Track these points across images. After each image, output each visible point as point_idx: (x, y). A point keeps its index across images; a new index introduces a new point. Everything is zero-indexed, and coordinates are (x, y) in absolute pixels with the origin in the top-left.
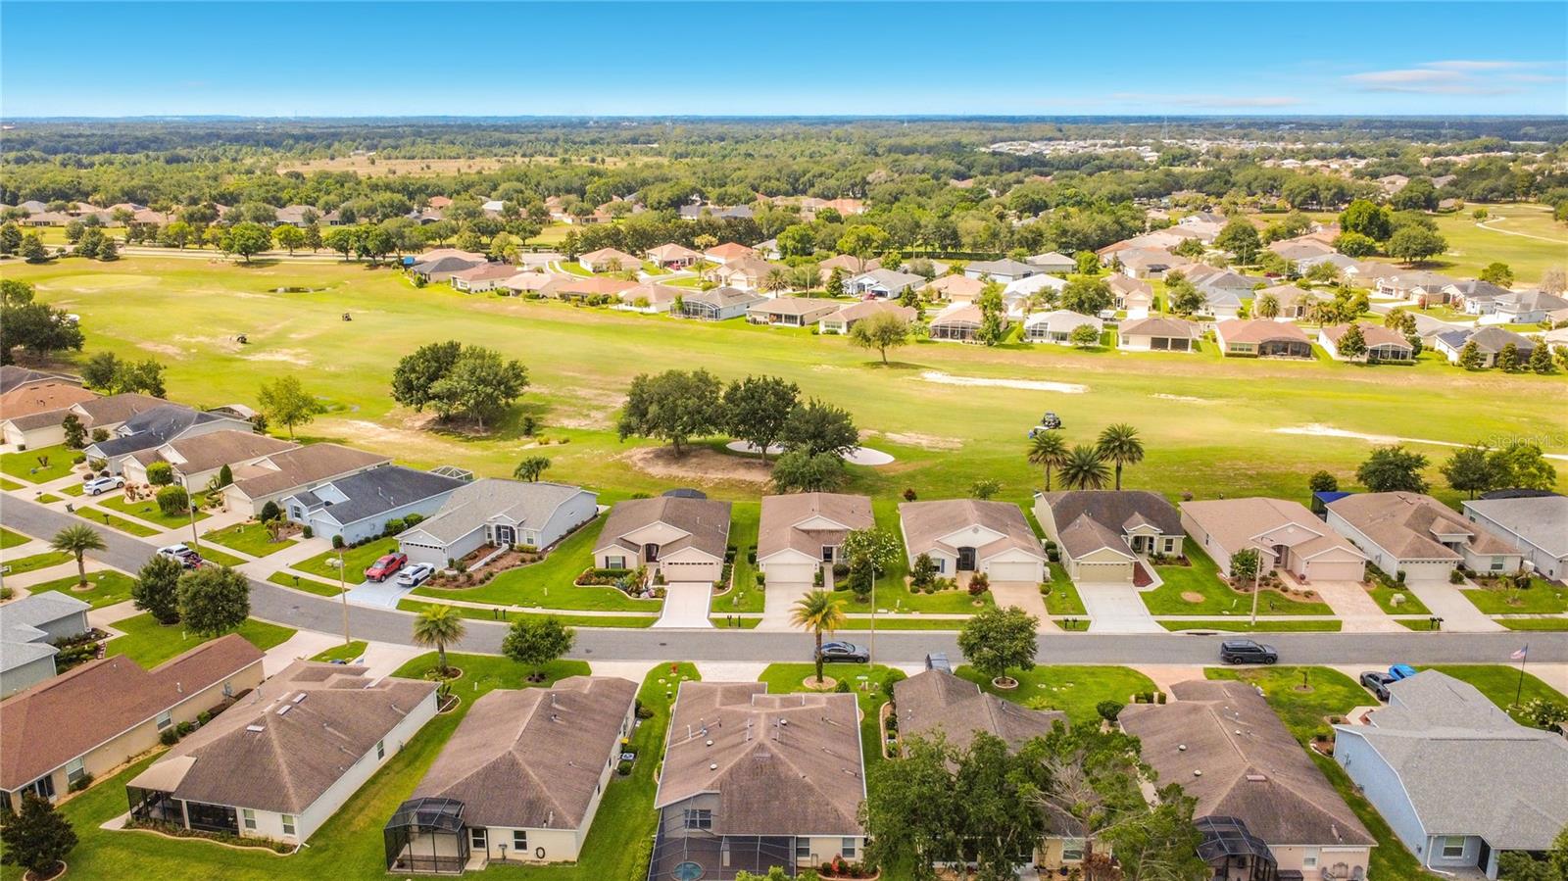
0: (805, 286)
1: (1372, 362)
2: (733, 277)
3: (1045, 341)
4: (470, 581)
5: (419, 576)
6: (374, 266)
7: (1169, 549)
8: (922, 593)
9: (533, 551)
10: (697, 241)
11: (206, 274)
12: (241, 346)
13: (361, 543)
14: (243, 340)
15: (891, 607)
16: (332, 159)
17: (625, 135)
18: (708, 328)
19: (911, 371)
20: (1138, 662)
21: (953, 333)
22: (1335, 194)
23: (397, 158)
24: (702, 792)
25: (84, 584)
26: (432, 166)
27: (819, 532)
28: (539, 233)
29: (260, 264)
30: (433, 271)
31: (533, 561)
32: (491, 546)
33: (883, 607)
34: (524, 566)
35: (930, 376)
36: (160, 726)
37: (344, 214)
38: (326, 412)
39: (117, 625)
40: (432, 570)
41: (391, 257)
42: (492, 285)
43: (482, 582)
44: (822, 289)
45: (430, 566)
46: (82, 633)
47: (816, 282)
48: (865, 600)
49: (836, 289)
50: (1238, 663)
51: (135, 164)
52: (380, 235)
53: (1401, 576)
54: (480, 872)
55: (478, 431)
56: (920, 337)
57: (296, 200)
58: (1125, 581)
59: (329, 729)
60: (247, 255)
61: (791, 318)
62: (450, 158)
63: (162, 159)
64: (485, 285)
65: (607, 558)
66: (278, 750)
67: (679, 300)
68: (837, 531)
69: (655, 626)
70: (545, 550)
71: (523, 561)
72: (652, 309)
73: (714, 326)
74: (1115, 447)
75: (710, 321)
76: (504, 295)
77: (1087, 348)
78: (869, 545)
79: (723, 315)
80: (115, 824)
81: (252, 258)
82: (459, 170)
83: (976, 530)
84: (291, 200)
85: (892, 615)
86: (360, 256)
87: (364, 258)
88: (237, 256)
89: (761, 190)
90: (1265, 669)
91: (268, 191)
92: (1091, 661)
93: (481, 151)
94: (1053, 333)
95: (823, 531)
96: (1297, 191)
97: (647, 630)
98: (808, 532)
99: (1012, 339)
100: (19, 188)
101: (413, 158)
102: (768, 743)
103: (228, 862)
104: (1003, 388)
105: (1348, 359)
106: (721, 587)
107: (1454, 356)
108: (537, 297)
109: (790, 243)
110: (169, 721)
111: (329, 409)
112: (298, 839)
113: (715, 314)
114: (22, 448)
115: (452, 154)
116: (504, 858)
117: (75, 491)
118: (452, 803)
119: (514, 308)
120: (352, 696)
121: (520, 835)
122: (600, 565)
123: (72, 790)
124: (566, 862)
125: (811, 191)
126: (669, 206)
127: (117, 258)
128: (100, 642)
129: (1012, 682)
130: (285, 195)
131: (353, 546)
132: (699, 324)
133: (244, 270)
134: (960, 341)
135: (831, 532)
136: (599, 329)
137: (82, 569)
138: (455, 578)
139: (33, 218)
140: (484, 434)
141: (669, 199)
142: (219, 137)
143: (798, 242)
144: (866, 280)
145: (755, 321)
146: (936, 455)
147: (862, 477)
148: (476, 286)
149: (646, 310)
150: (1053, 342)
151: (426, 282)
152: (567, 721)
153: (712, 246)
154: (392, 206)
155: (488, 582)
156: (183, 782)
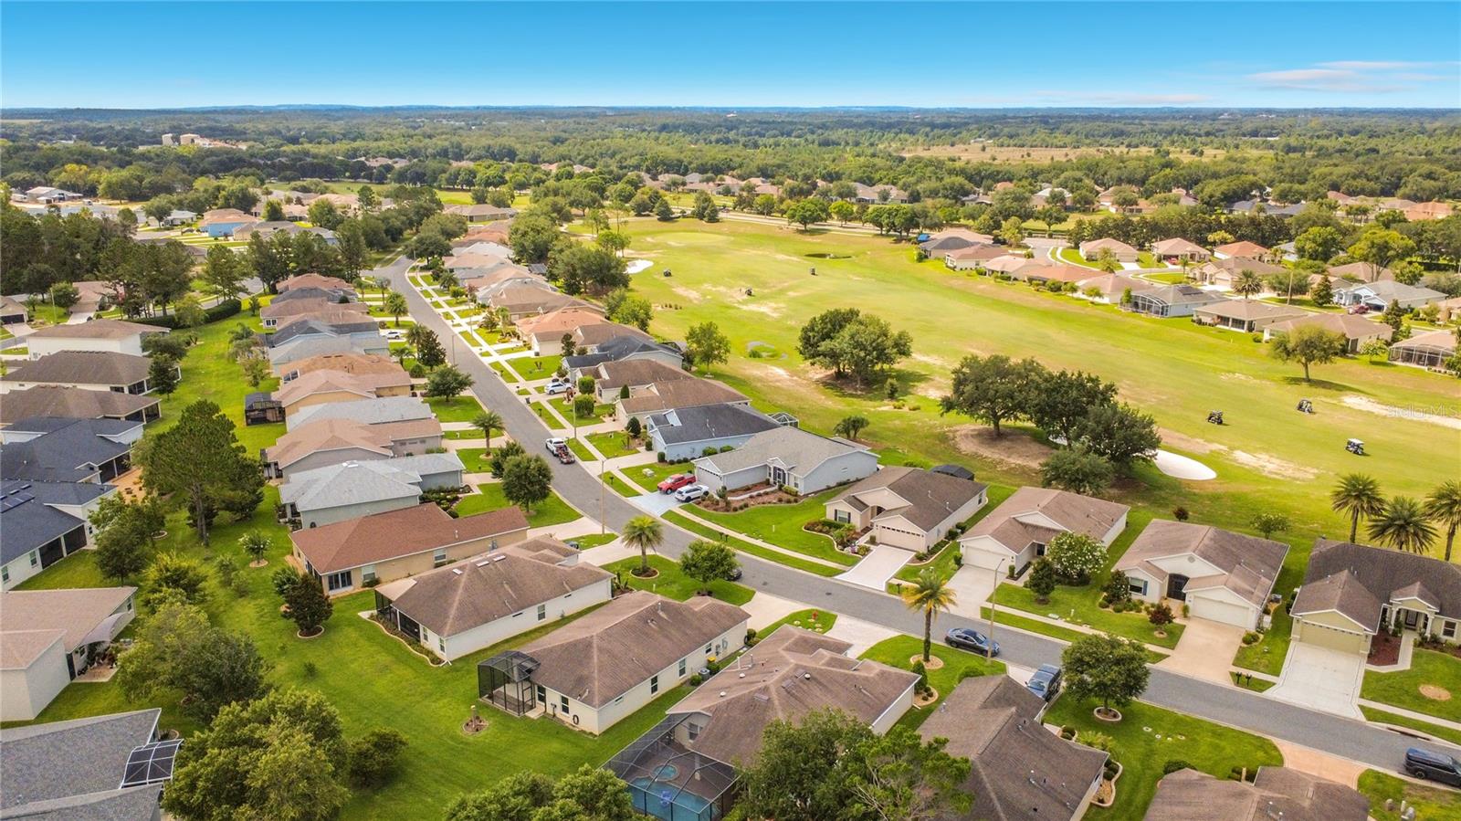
0: (1286, 291)
2: (1217, 276)
4: (728, 506)
5: (692, 495)
6: (899, 240)
7: (1449, 633)
8: (1110, 609)
9: (796, 494)
10: (1211, 237)
11: (771, 238)
12: (746, 297)
13: (679, 462)
14: (749, 293)
15: (1063, 615)
16: (952, 145)
17: (1249, 126)
18: (1147, 324)
19: (1333, 392)
20: (1284, 737)
21: (1420, 357)
23: (1009, 146)
24: (698, 710)
25: (488, 454)
26: (1032, 154)
27: (1036, 527)
28: (1065, 220)
29: (812, 232)
30: (935, 248)
31: (789, 502)
32: (767, 483)
33: (1057, 613)
34: (779, 505)
35: (1351, 400)
36: (437, 558)
37: (911, 194)
38: (759, 356)
39: (481, 486)
40: (706, 493)
41: (914, 233)
42: (977, 264)
43: (735, 510)
44: (1308, 297)
45: (705, 488)
46: (456, 486)
47: (1301, 289)
48: (1044, 602)
49: (1321, 297)
50: (1420, 777)
51: (795, 146)
52: (907, 213)
54: (533, 720)
55: (856, 390)
56: (1375, 358)
57: (885, 180)
58: (1358, 653)
59: (506, 586)
60: (805, 224)
61: (1238, 323)
62: (1057, 147)
63: (817, 142)
64: (971, 264)
65: (836, 511)
66: (460, 591)
67: (1128, 293)
68: (1054, 531)
69: (837, 577)
70: (806, 496)
71: (780, 500)
72: (1106, 300)
73: (1155, 322)
74: (1442, 506)
75: (1154, 316)
76: (981, 274)
78: (1068, 549)
79: (1171, 312)
80: (365, 615)
81: (810, 226)
82: (1052, 159)
83: (1191, 559)
84: (881, 179)
85: (1061, 623)
86: (889, 231)
87: (892, 233)
88: (798, 224)
89: (1343, 188)
90: (1450, 792)
91: (864, 172)
92: (1228, 721)
93: (1088, 141)
95: (1042, 528)
97: (828, 579)
98: (1025, 525)
100: (690, 163)
101: (1023, 146)
102: (773, 689)
103: (403, 659)
104: (1433, 425)
106: (920, 558)
108: (1009, 278)
109: (1309, 246)
110: (444, 556)
111: (764, 354)
112: (446, 657)
113: (1163, 311)
114: (537, 354)
115: (1059, 144)
116: (554, 715)
117: (540, 390)
118: (532, 660)
119: (982, 287)
120: (539, 567)
121: (565, 700)
122: (830, 516)
123: (364, 586)
124: (591, 733)
125: (1400, 192)
126: (1222, 200)
127: (718, 221)
128: (460, 496)
129: (1115, 716)
130: (877, 176)
131: (672, 463)
132: (1144, 320)
133: (799, 236)
134: (1426, 368)
135: (1049, 530)
136: (1045, 314)
137: (488, 444)
138: (717, 502)
139: (689, 187)
140: (859, 393)
141: (1222, 193)
142: (873, 124)
143: (1320, 245)
144: (1365, 292)
145: (1200, 322)
146: (1268, 480)
147: (1160, 488)
148: (960, 264)
149: (1097, 299)
151: (926, 257)
152: (660, 627)
153: (1226, 243)
154: (952, 188)
155: (740, 512)
156: (401, 597)
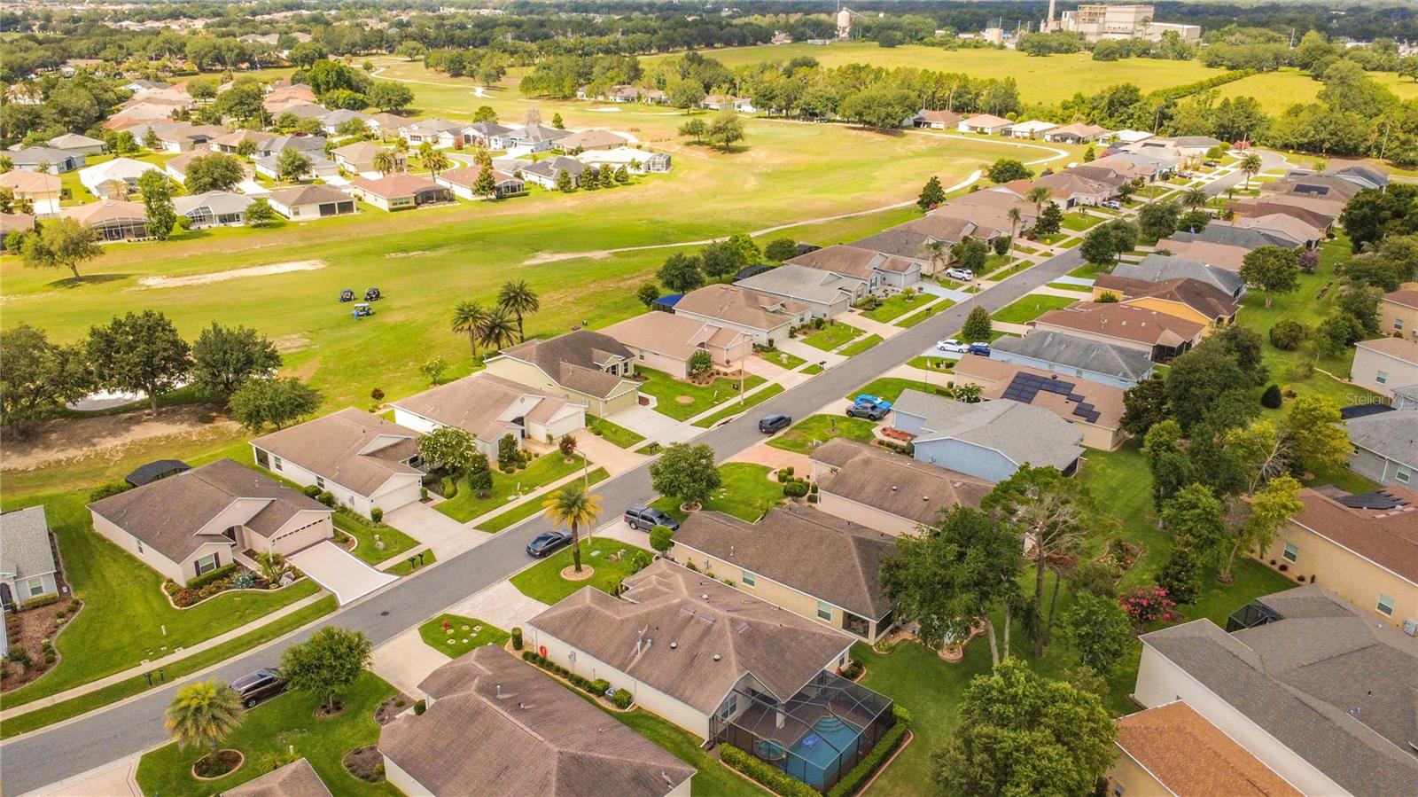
1: (500, 198)
3: (213, 226)
4: (32, 665)
15: (514, 491)
22: (237, 55)
27: (382, 451)
33: (509, 495)
53: (771, 342)
58: (634, 404)
69: (341, 603)
77: (265, 225)
83: (523, 400)
85: (525, 498)
94: (220, 216)
95: (386, 448)
96: (203, 53)
98: (373, 455)
99: (177, 230)
102: (732, 615)
105: (484, 198)
106: (343, 540)
107: (550, 183)
122: (189, 574)
134: (124, 241)
135: (395, 445)
150: (222, 225)
155: (58, 657)
